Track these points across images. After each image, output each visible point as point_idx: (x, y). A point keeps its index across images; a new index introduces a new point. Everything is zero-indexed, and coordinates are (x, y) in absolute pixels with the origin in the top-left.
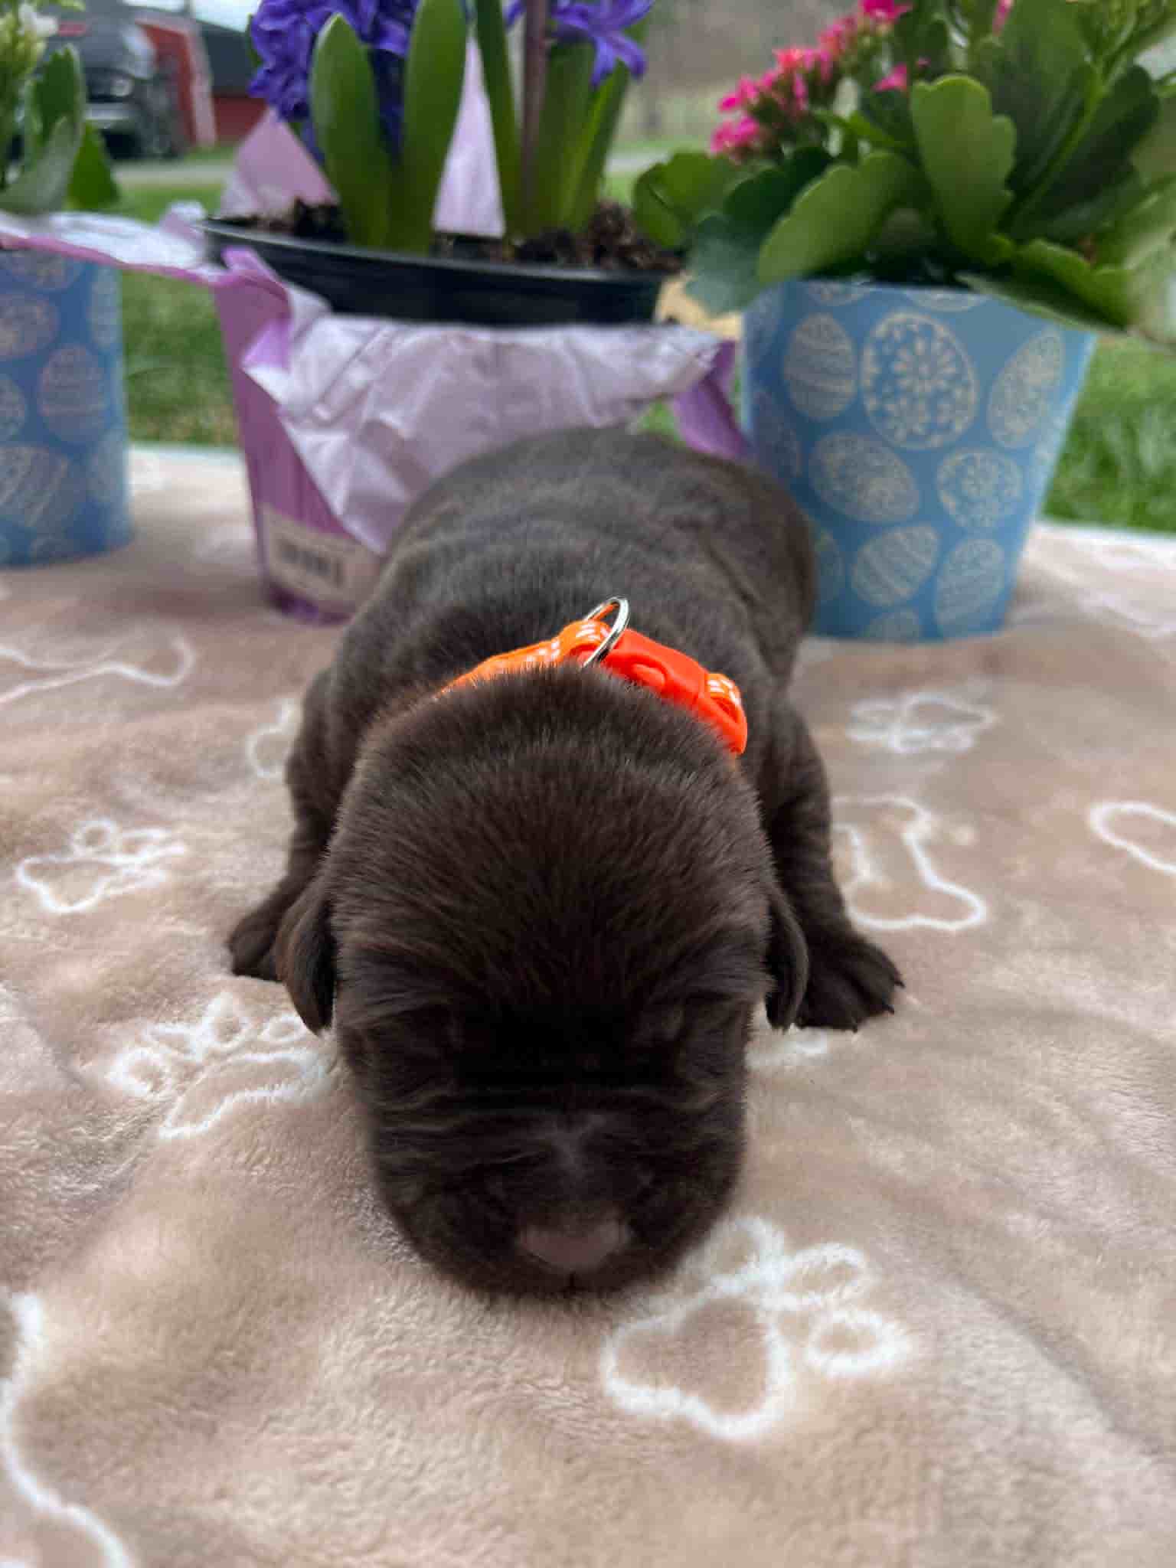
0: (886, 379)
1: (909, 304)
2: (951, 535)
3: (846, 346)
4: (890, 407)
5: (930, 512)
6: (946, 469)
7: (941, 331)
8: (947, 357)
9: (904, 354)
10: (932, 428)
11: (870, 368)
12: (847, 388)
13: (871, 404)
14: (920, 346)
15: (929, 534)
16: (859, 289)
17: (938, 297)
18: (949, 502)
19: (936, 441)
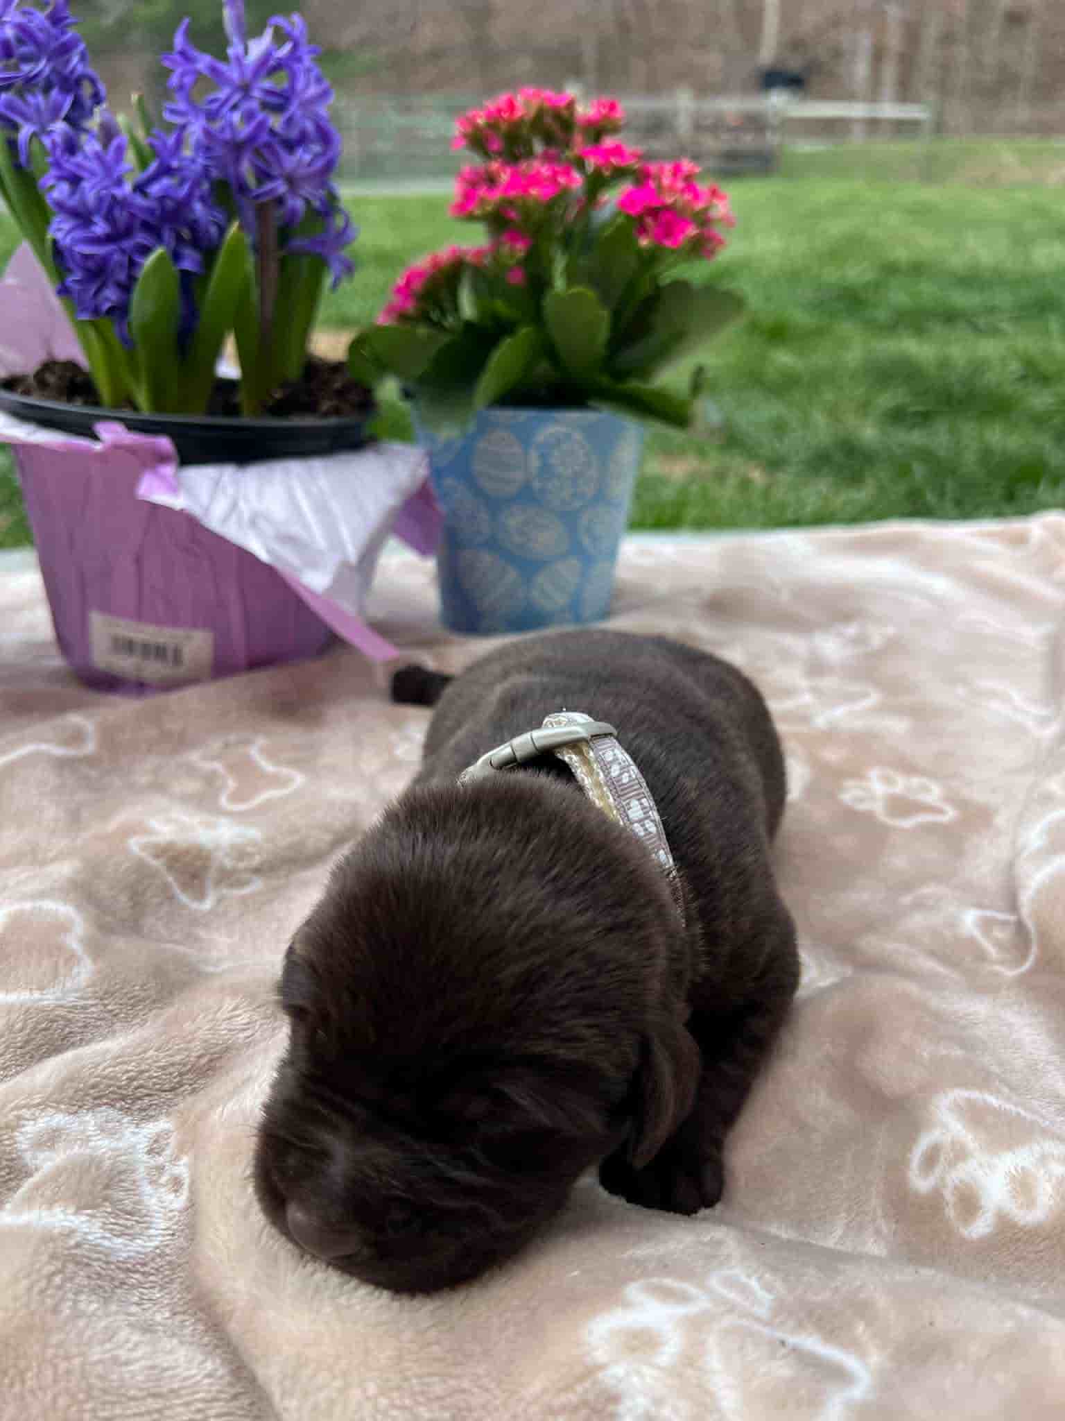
0: (546, 470)
1: (556, 421)
2: (588, 560)
3: (517, 449)
4: (550, 486)
5: (577, 549)
6: (584, 521)
7: (578, 436)
8: (581, 452)
9: (556, 453)
10: (574, 495)
11: (534, 462)
12: (519, 476)
13: (536, 485)
14: (564, 447)
15: (574, 562)
16: (523, 416)
17: (573, 416)
18: (586, 541)
19: (577, 504)
